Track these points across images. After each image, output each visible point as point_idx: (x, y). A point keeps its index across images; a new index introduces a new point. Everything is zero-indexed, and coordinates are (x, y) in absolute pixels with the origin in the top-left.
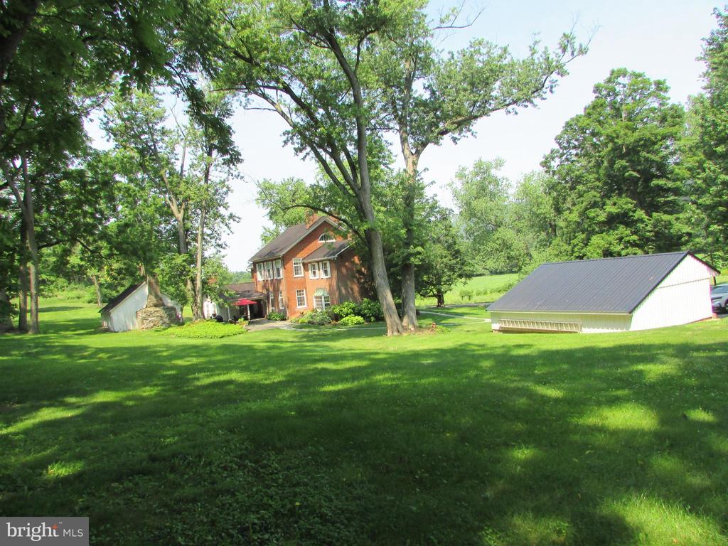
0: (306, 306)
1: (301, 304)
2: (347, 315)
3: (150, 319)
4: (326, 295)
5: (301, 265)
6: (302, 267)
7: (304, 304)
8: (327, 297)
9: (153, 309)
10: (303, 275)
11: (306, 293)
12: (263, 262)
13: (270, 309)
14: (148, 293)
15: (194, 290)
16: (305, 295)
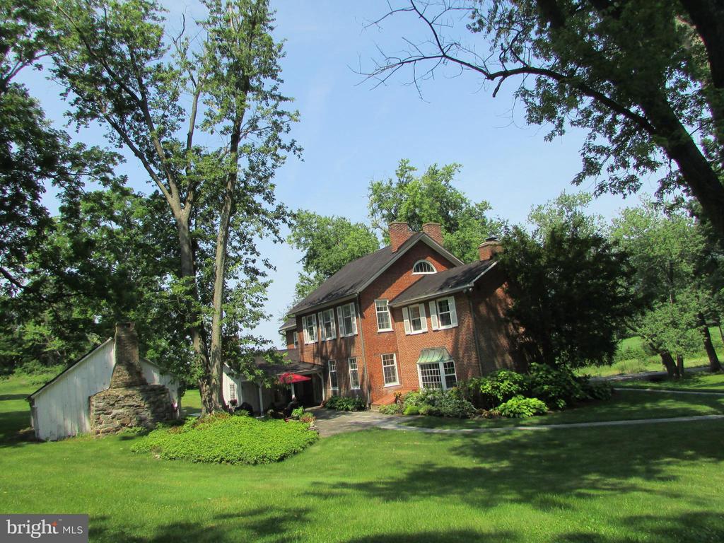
0: (397, 383)
1: (390, 381)
2: (508, 396)
3: (115, 412)
4: (446, 359)
5: (388, 311)
6: (389, 314)
7: (395, 380)
8: (450, 364)
9: (121, 392)
10: (390, 329)
11: (397, 359)
12: (316, 312)
13: (328, 392)
14: (114, 361)
15: (205, 352)
16: (395, 364)
